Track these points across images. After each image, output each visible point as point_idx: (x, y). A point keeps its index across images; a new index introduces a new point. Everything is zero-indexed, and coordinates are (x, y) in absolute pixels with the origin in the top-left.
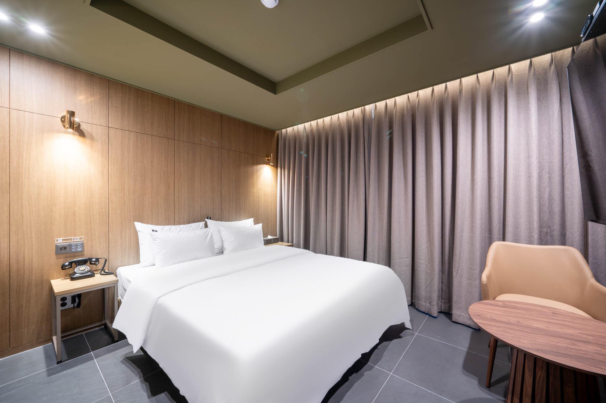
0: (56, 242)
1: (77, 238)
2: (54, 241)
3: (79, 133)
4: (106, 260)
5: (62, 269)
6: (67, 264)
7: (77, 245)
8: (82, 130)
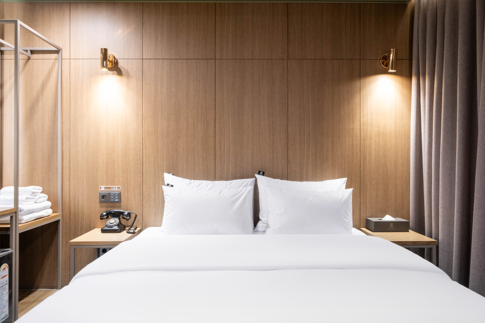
0: (100, 190)
1: (115, 187)
2: (98, 188)
3: (117, 71)
4: (136, 216)
5: (101, 218)
6: (105, 214)
7: (114, 194)
8: (120, 67)
